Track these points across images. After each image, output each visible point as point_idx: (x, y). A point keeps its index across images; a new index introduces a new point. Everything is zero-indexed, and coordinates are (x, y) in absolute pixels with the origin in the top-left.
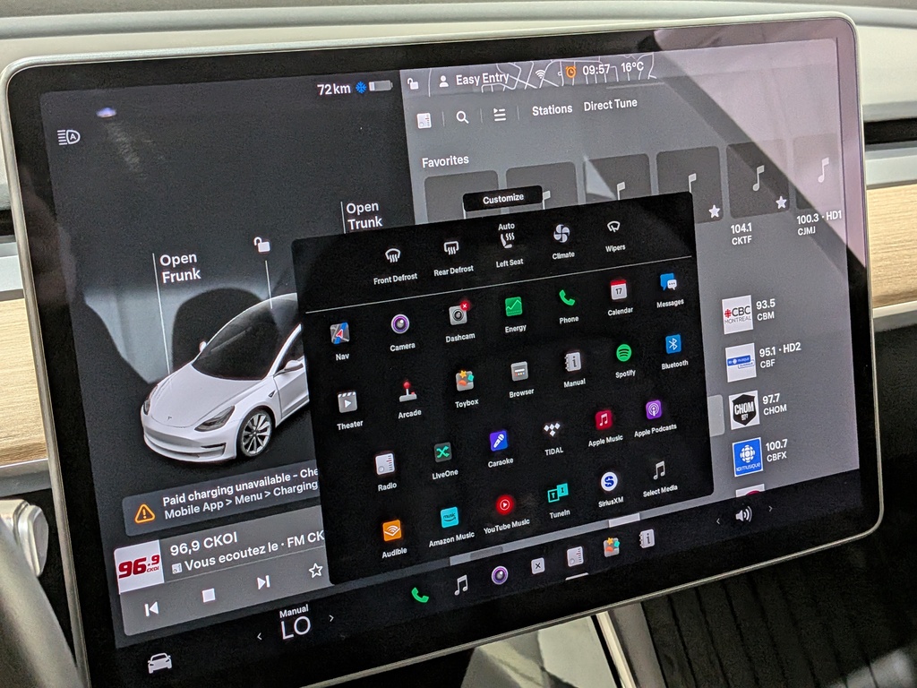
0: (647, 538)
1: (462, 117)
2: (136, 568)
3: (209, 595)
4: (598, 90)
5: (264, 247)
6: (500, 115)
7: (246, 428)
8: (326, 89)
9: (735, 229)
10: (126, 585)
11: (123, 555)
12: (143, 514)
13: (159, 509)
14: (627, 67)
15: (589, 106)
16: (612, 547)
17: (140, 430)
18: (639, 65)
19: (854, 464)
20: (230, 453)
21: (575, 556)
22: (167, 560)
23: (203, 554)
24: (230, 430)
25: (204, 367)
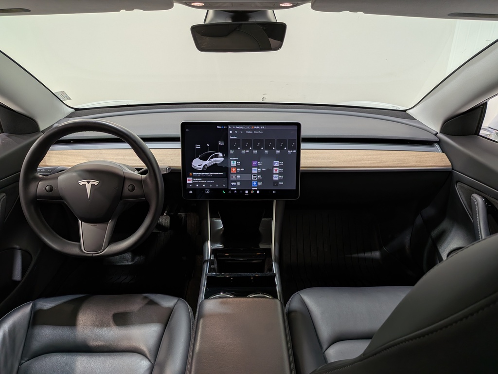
0: (258, 192)
1: (236, 132)
2: (189, 180)
3: (197, 185)
4: (257, 130)
5: (208, 145)
6: (242, 132)
7: (204, 167)
8: (218, 127)
9: (277, 151)
10: (188, 182)
11: (188, 178)
12: (191, 174)
13: (193, 174)
14: (261, 127)
15: (255, 132)
16: (252, 192)
17: (191, 164)
18: (263, 127)
19: (295, 188)
20: (202, 169)
21: (247, 192)
22: (193, 180)
23: (197, 180)
24: (202, 166)
25: (200, 158)
